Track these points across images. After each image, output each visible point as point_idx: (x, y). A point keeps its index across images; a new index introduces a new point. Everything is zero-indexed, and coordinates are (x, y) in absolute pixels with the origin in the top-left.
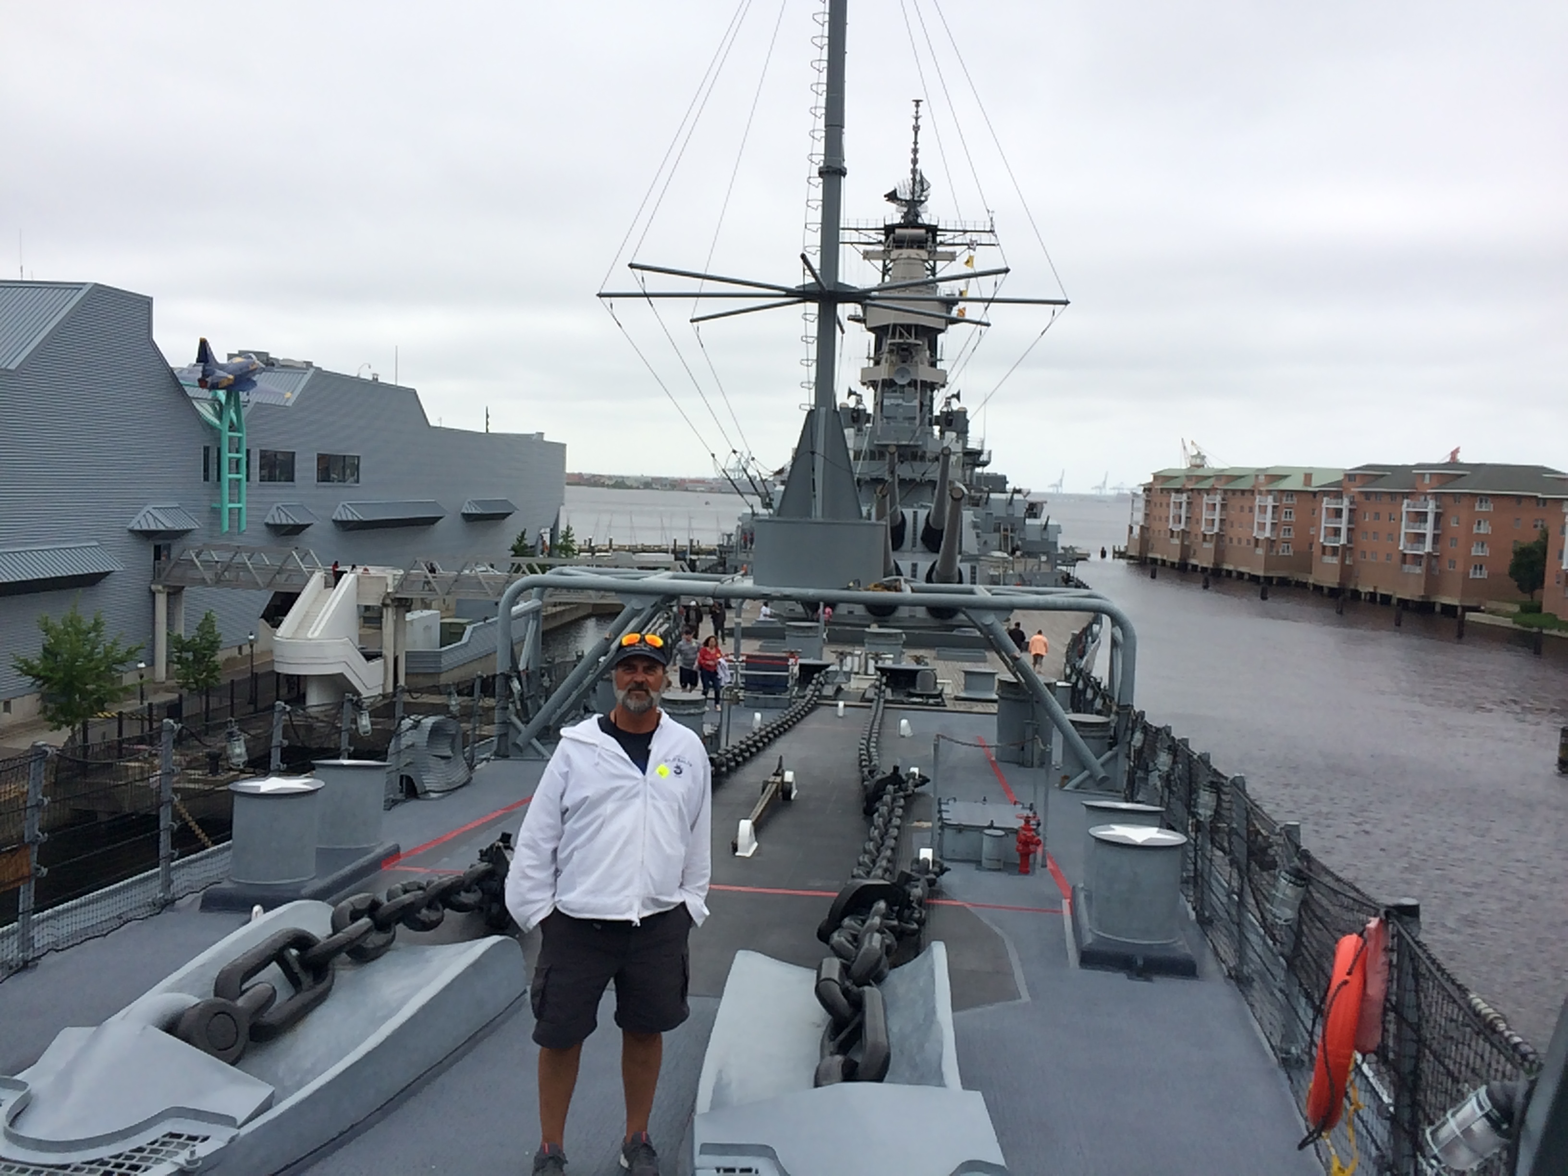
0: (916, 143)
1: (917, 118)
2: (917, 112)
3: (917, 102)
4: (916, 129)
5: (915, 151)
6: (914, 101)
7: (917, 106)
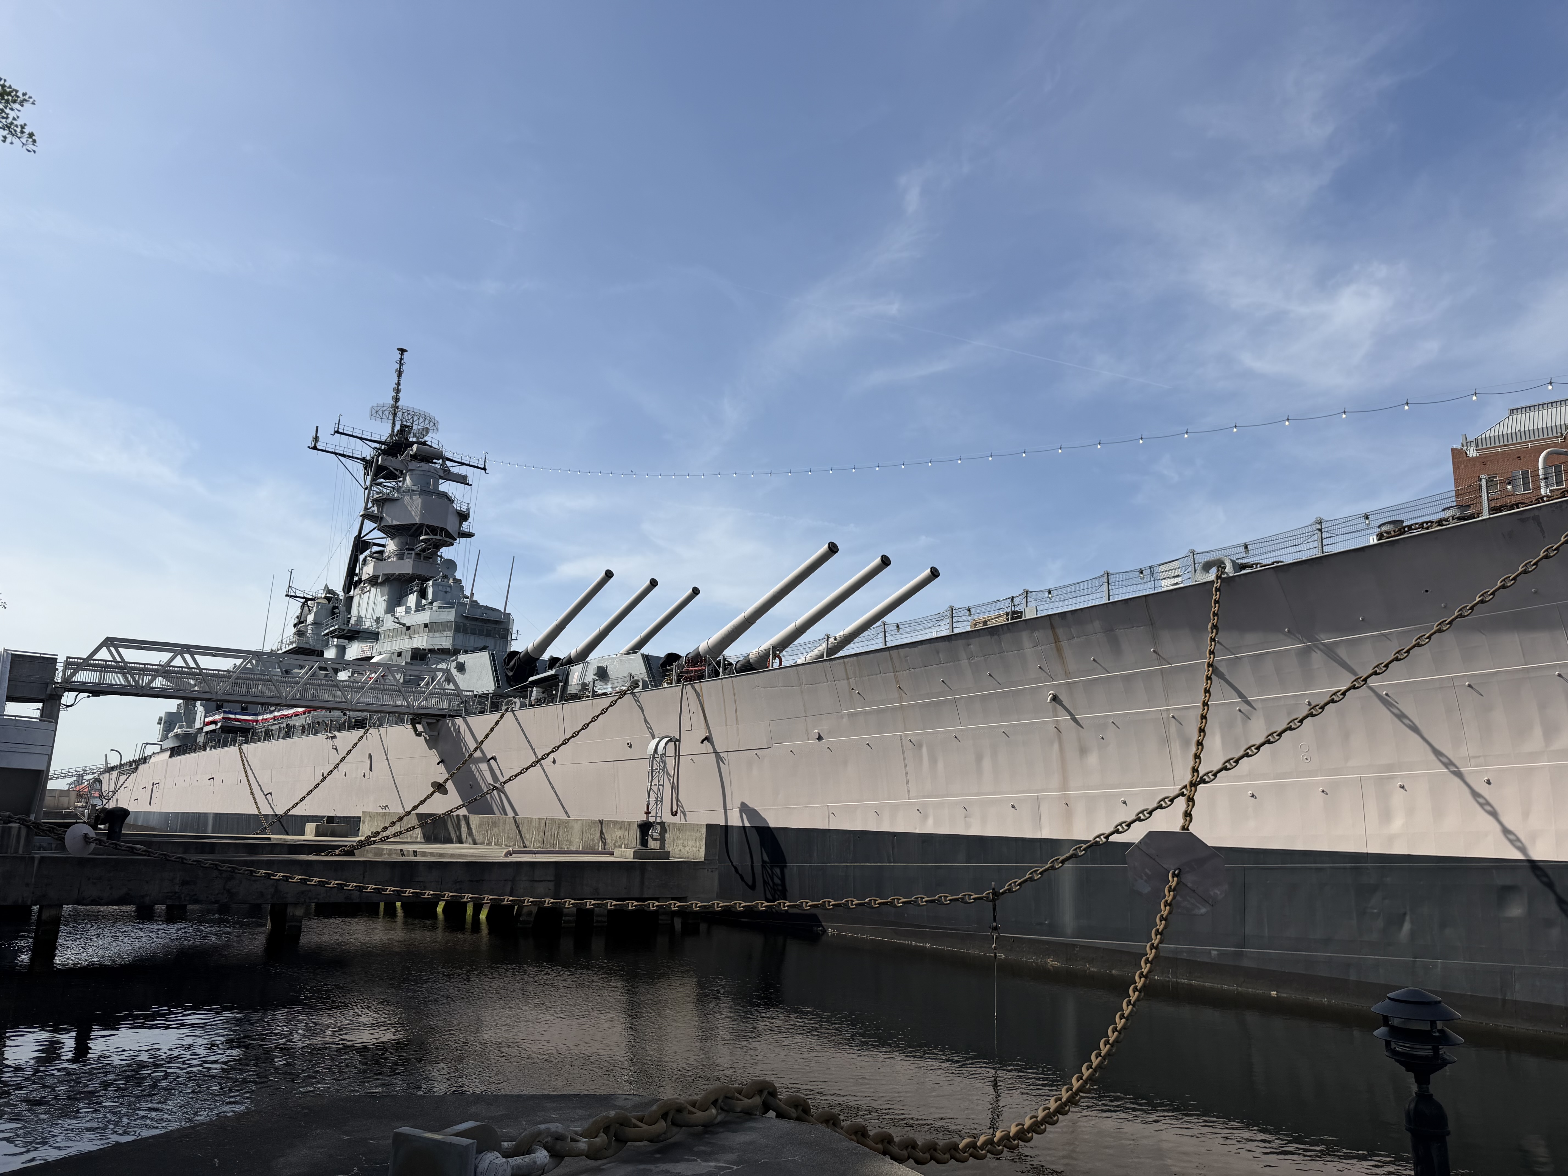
0: (398, 384)
1: (401, 364)
2: (401, 359)
3: (402, 351)
4: (400, 373)
5: (398, 391)
6: (398, 349)
7: (402, 355)
